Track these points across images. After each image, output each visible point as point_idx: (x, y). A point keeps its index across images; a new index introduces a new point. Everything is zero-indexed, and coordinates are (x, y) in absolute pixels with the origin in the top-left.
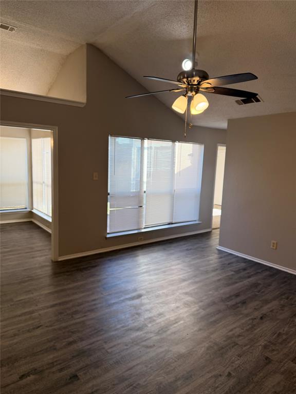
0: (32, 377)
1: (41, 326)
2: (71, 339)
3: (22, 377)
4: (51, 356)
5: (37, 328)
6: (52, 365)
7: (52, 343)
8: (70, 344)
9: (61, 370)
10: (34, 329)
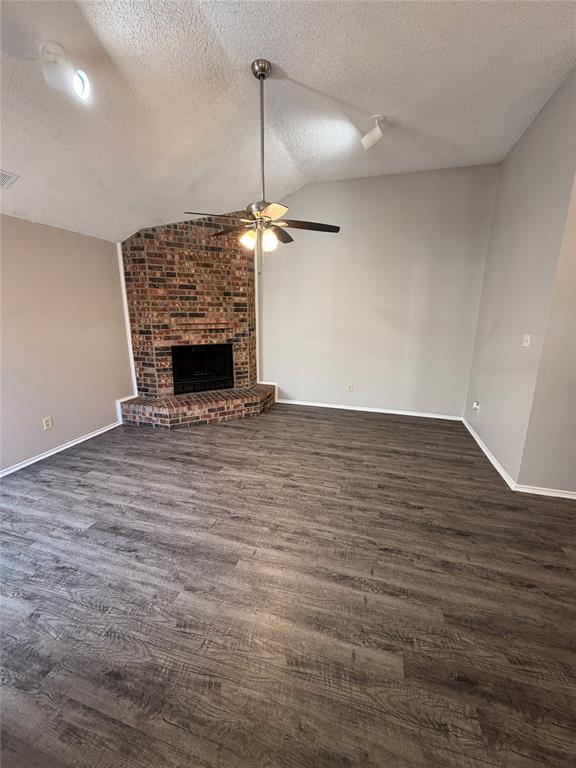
0: (413, 504)
1: (381, 550)
2: (360, 513)
3: (421, 508)
4: (388, 509)
5: (387, 549)
6: (392, 503)
7: (381, 520)
8: (365, 510)
9: (387, 496)
10: (392, 551)
